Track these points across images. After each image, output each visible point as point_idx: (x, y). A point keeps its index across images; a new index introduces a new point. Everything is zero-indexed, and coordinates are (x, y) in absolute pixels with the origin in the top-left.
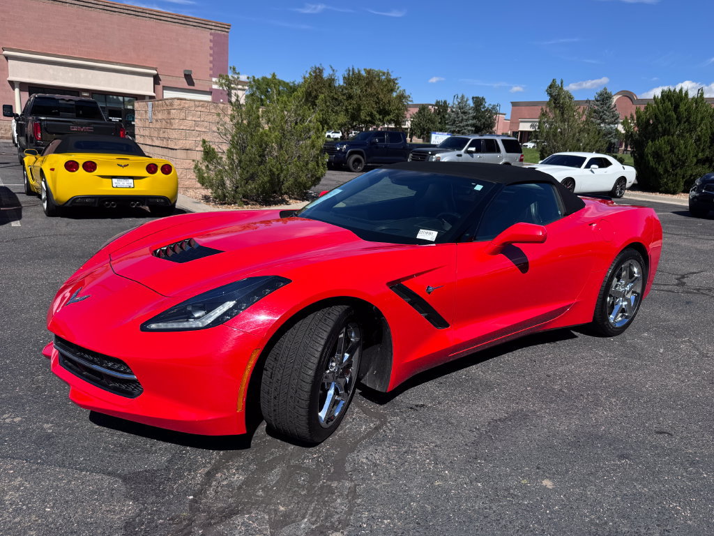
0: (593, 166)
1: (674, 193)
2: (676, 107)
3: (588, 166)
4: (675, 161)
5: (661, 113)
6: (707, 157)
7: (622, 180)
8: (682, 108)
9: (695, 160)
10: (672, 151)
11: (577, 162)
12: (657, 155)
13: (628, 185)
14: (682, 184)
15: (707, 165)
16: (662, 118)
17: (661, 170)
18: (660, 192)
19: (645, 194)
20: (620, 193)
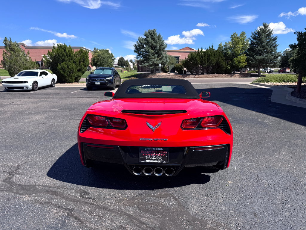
0: (42, 75)
1: (72, 83)
2: (65, 51)
3: (40, 75)
4: (70, 71)
5: (60, 53)
6: (79, 69)
7: (53, 79)
8: (67, 50)
9: (76, 70)
10: (68, 67)
11: (35, 74)
12: (63, 69)
13: (56, 81)
14: (74, 79)
15: (80, 72)
16: (61, 55)
17: (66, 75)
18: (67, 83)
19: (62, 84)
20: (54, 85)
